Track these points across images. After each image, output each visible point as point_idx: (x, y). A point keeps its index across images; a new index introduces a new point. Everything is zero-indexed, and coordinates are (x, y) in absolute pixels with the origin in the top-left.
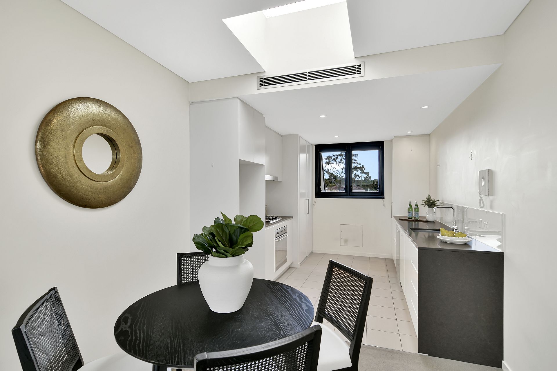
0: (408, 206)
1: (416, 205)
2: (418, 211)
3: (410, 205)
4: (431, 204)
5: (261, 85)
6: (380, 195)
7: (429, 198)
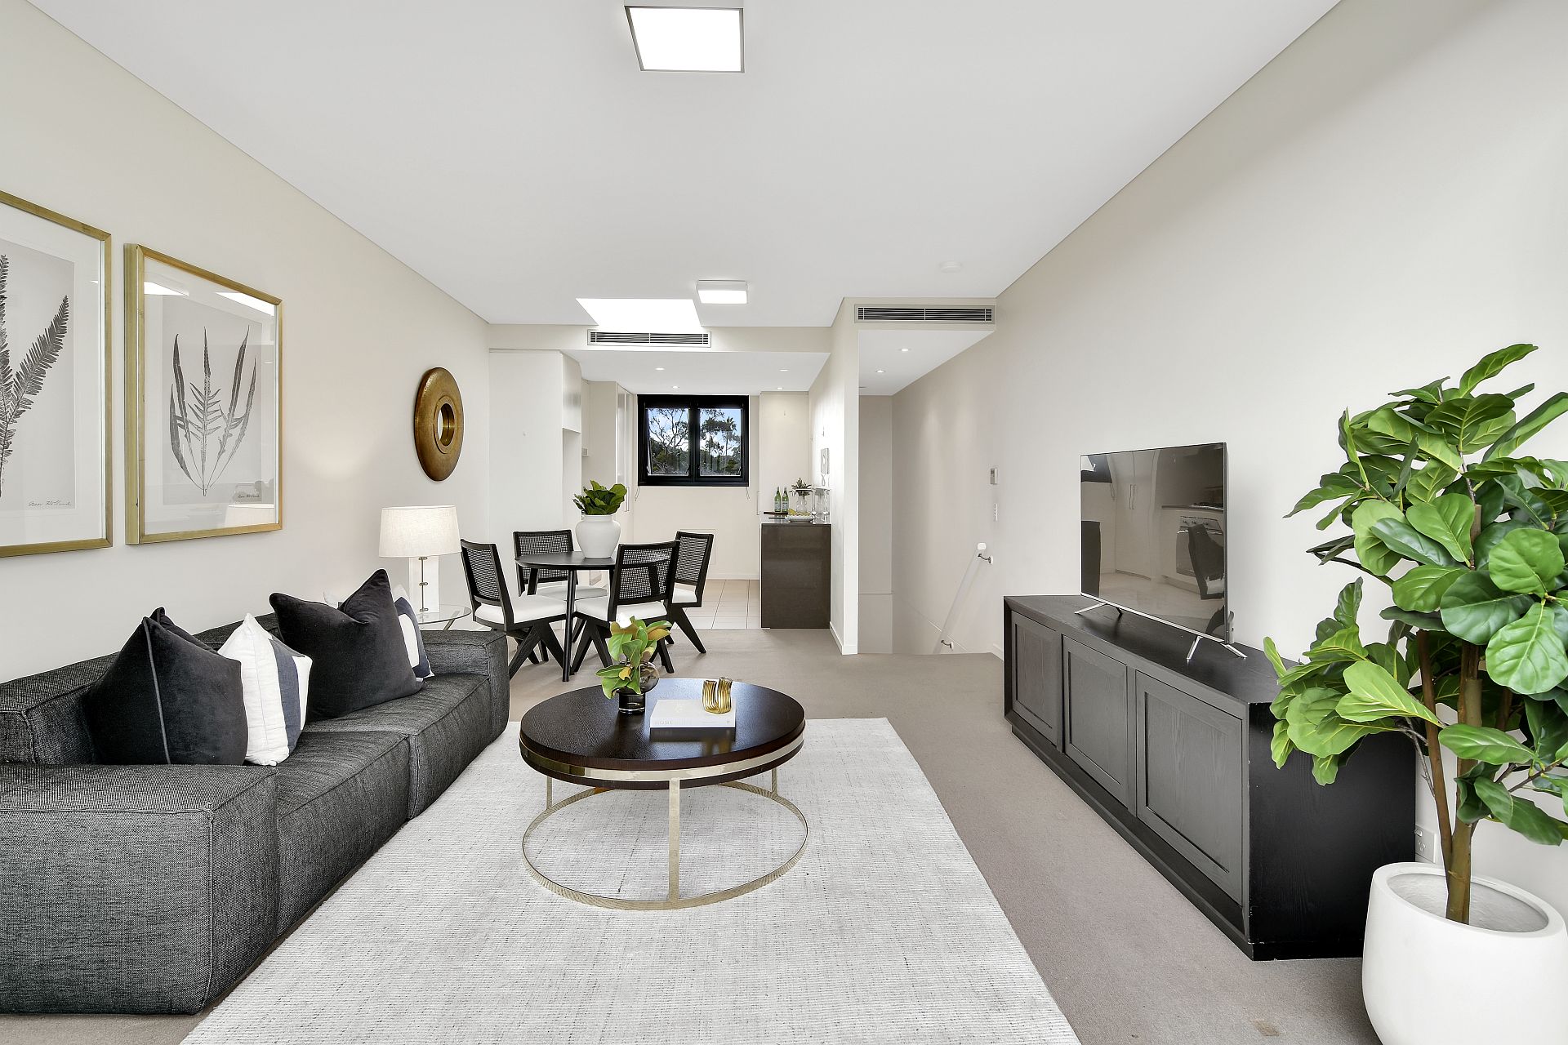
0: (776, 495)
1: (785, 492)
2: (787, 500)
3: (778, 492)
4: (802, 490)
5: (593, 340)
6: (743, 480)
7: (800, 483)
